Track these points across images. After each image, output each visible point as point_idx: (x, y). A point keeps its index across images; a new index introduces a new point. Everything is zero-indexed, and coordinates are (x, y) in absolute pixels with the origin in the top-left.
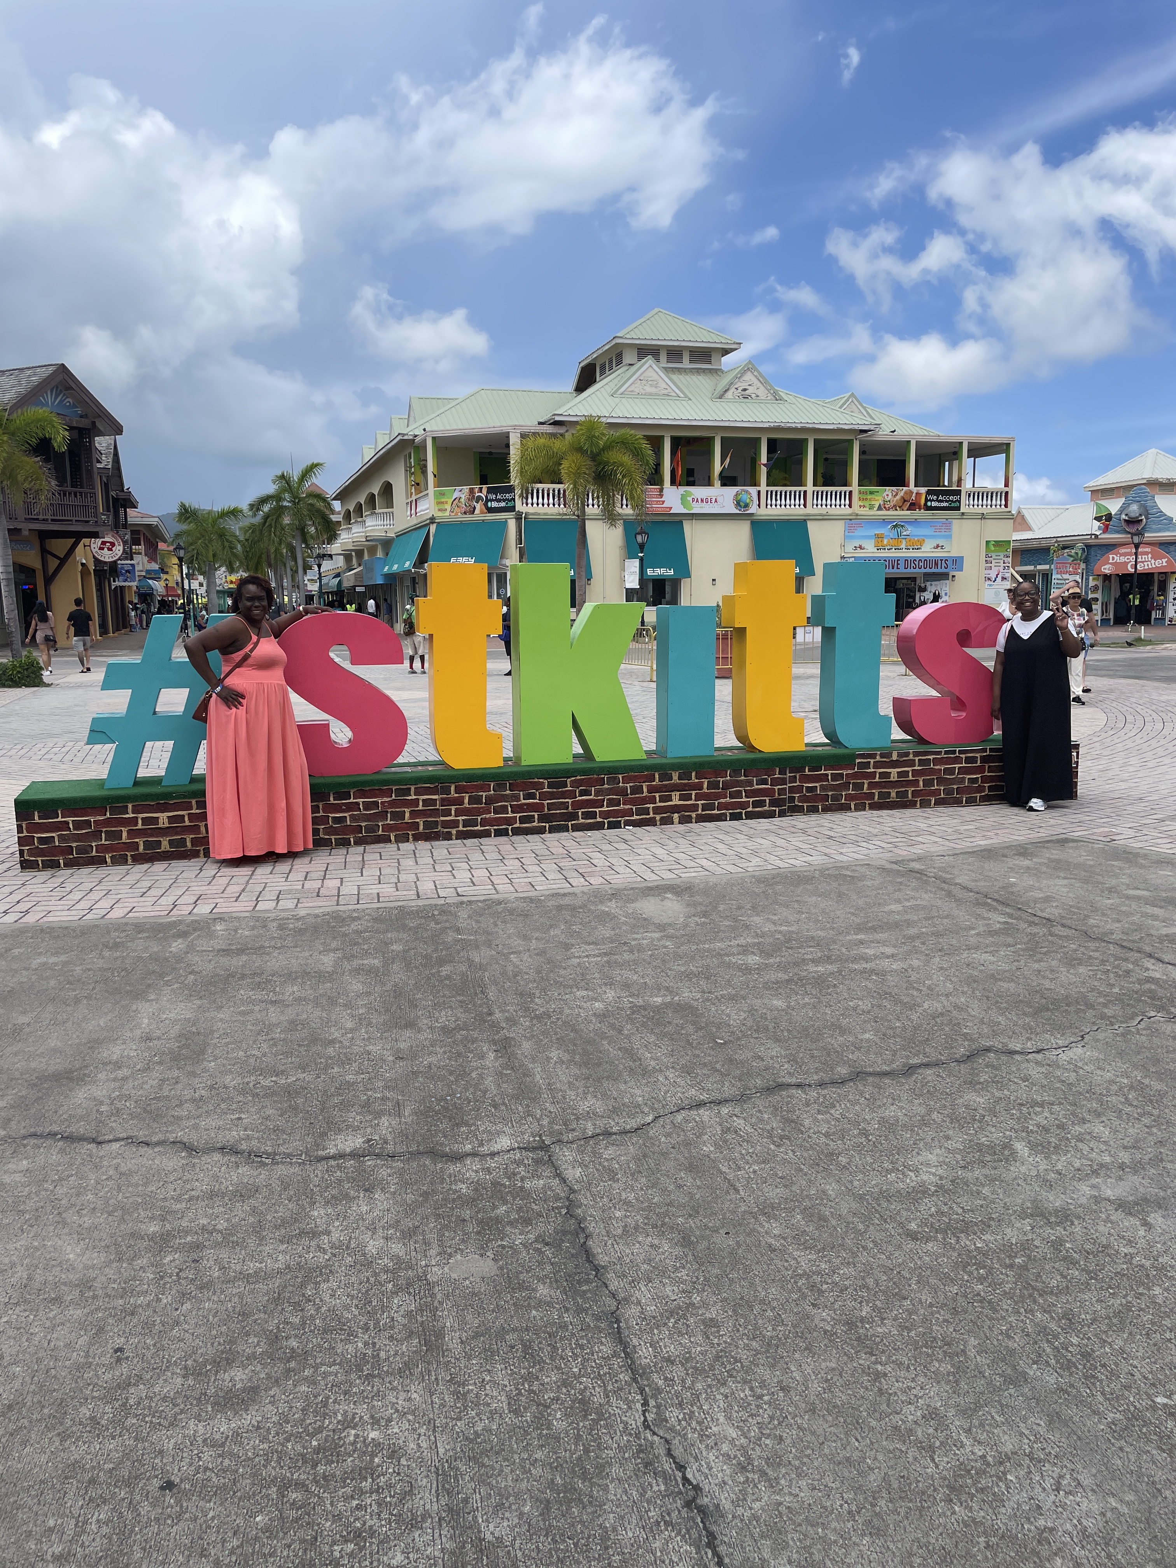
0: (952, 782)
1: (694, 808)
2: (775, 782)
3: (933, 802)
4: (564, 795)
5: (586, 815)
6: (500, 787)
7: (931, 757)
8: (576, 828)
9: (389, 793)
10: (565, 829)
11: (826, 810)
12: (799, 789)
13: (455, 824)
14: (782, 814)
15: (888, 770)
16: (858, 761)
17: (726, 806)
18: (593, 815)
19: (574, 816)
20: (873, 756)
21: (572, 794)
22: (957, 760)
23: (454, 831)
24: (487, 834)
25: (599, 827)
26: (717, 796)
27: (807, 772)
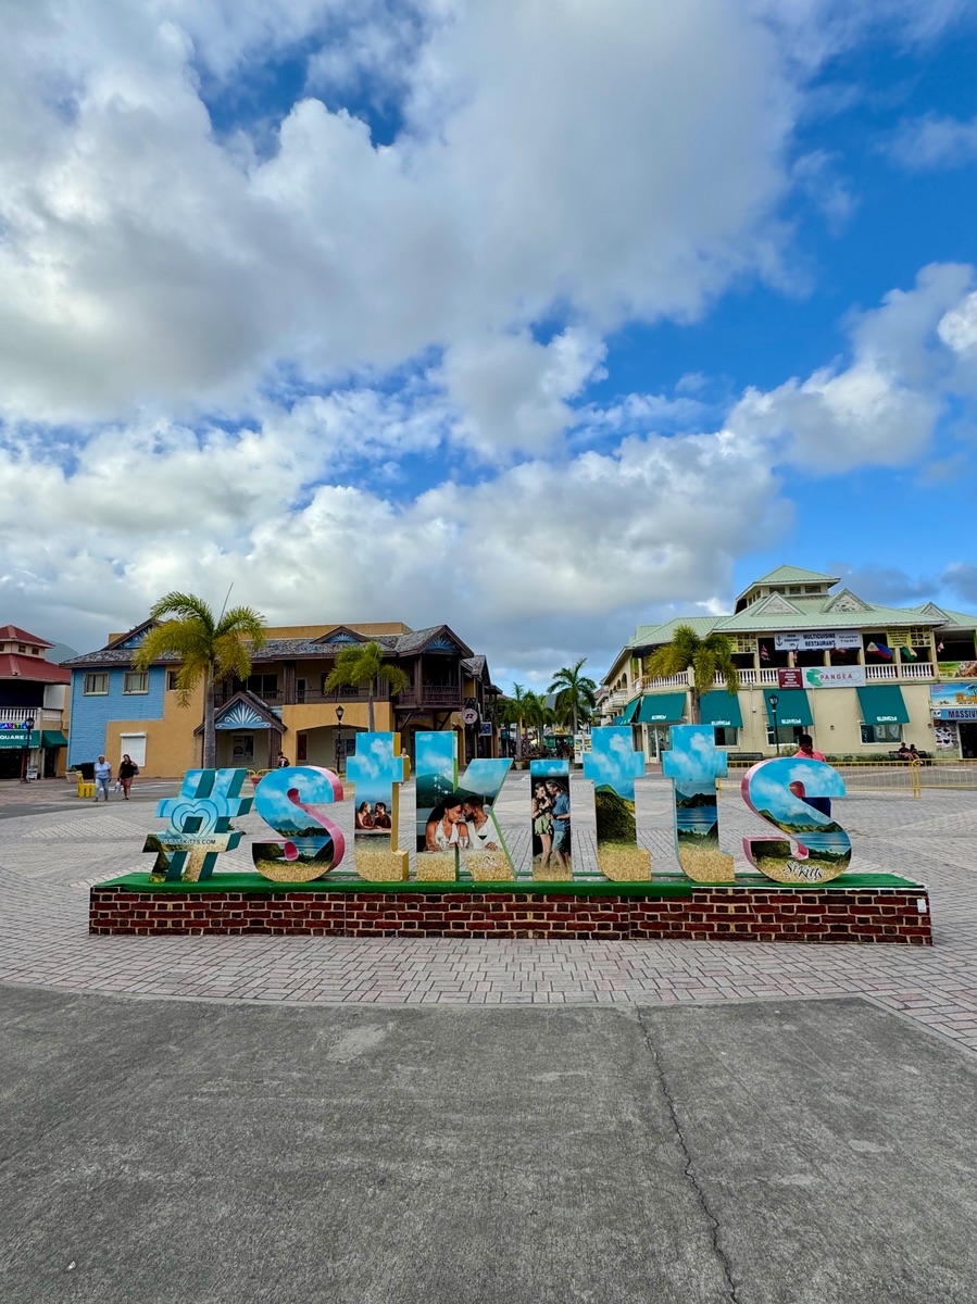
0: (791, 919)
1: (546, 926)
3: (773, 937)
4: (438, 908)
5: (457, 926)
6: (390, 898)
7: (768, 895)
9: (311, 897)
11: (667, 936)
12: (640, 917)
13: (356, 925)
14: (625, 937)
15: (726, 905)
16: (694, 894)
17: (575, 927)
18: (461, 926)
19: (447, 926)
20: (710, 891)
21: (445, 908)
22: (795, 899)
23: (355, 930)
24: (379, 935)
26: (566, 918)
27: (647, 902)
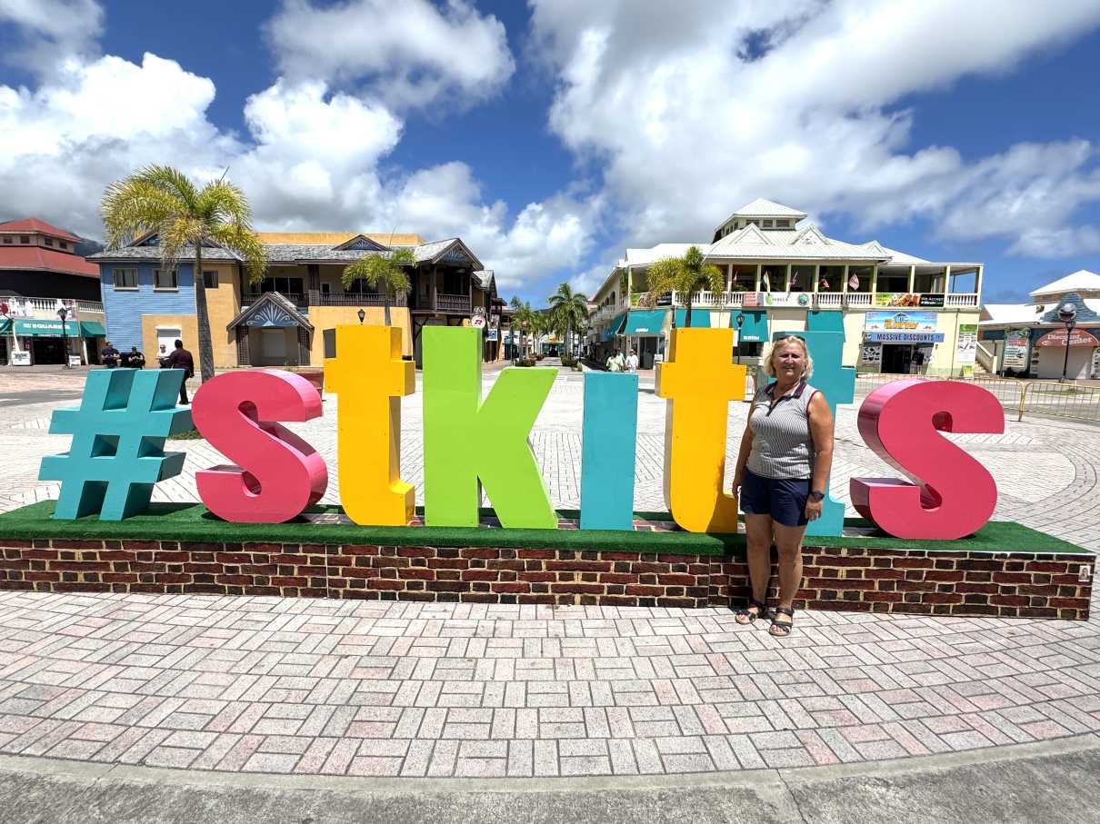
0: (918, 587)
1: (600, 589)
2: (694, 570)
4: (455, 565)
6: (389, 551)
7: (892, 557)
8: (467, 599)
9: (278, 547)
10: (455, 599)
12: (724, 580)
13: (343, 583)
14: (702, 605)
15: (836, 568)
17: (636, 591)
18: (486, 588)
19: (466, 588)
20: (817, 550)
21: (464, 565)
22: (926, 563)
23: (341, 591)
24: (374, 597)
25: (492, 600)
26: (626, 580)
27: (733, 563)
